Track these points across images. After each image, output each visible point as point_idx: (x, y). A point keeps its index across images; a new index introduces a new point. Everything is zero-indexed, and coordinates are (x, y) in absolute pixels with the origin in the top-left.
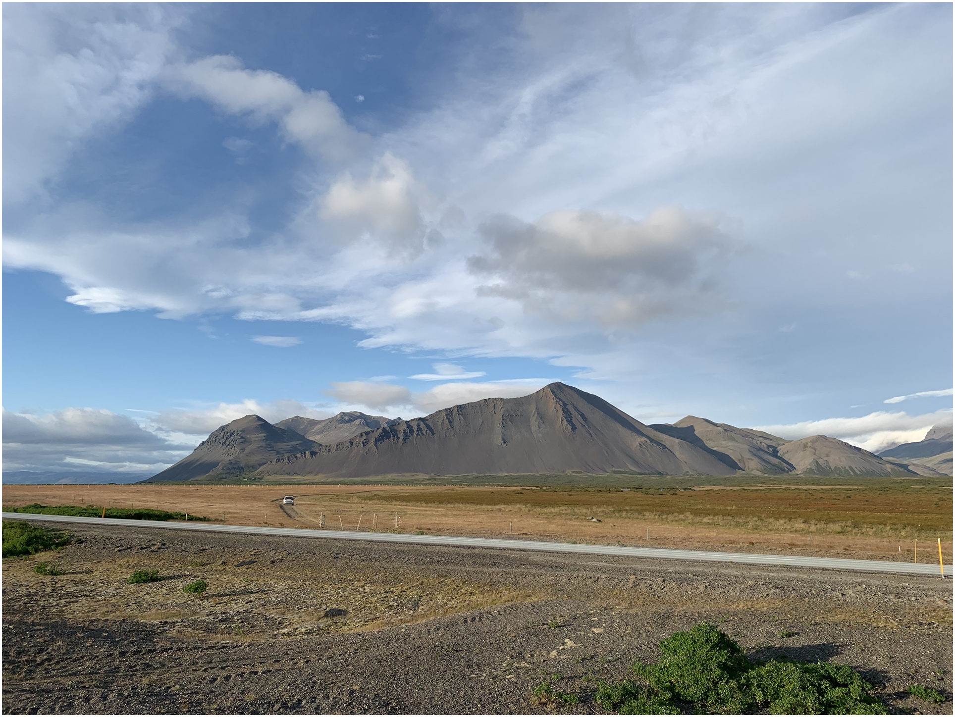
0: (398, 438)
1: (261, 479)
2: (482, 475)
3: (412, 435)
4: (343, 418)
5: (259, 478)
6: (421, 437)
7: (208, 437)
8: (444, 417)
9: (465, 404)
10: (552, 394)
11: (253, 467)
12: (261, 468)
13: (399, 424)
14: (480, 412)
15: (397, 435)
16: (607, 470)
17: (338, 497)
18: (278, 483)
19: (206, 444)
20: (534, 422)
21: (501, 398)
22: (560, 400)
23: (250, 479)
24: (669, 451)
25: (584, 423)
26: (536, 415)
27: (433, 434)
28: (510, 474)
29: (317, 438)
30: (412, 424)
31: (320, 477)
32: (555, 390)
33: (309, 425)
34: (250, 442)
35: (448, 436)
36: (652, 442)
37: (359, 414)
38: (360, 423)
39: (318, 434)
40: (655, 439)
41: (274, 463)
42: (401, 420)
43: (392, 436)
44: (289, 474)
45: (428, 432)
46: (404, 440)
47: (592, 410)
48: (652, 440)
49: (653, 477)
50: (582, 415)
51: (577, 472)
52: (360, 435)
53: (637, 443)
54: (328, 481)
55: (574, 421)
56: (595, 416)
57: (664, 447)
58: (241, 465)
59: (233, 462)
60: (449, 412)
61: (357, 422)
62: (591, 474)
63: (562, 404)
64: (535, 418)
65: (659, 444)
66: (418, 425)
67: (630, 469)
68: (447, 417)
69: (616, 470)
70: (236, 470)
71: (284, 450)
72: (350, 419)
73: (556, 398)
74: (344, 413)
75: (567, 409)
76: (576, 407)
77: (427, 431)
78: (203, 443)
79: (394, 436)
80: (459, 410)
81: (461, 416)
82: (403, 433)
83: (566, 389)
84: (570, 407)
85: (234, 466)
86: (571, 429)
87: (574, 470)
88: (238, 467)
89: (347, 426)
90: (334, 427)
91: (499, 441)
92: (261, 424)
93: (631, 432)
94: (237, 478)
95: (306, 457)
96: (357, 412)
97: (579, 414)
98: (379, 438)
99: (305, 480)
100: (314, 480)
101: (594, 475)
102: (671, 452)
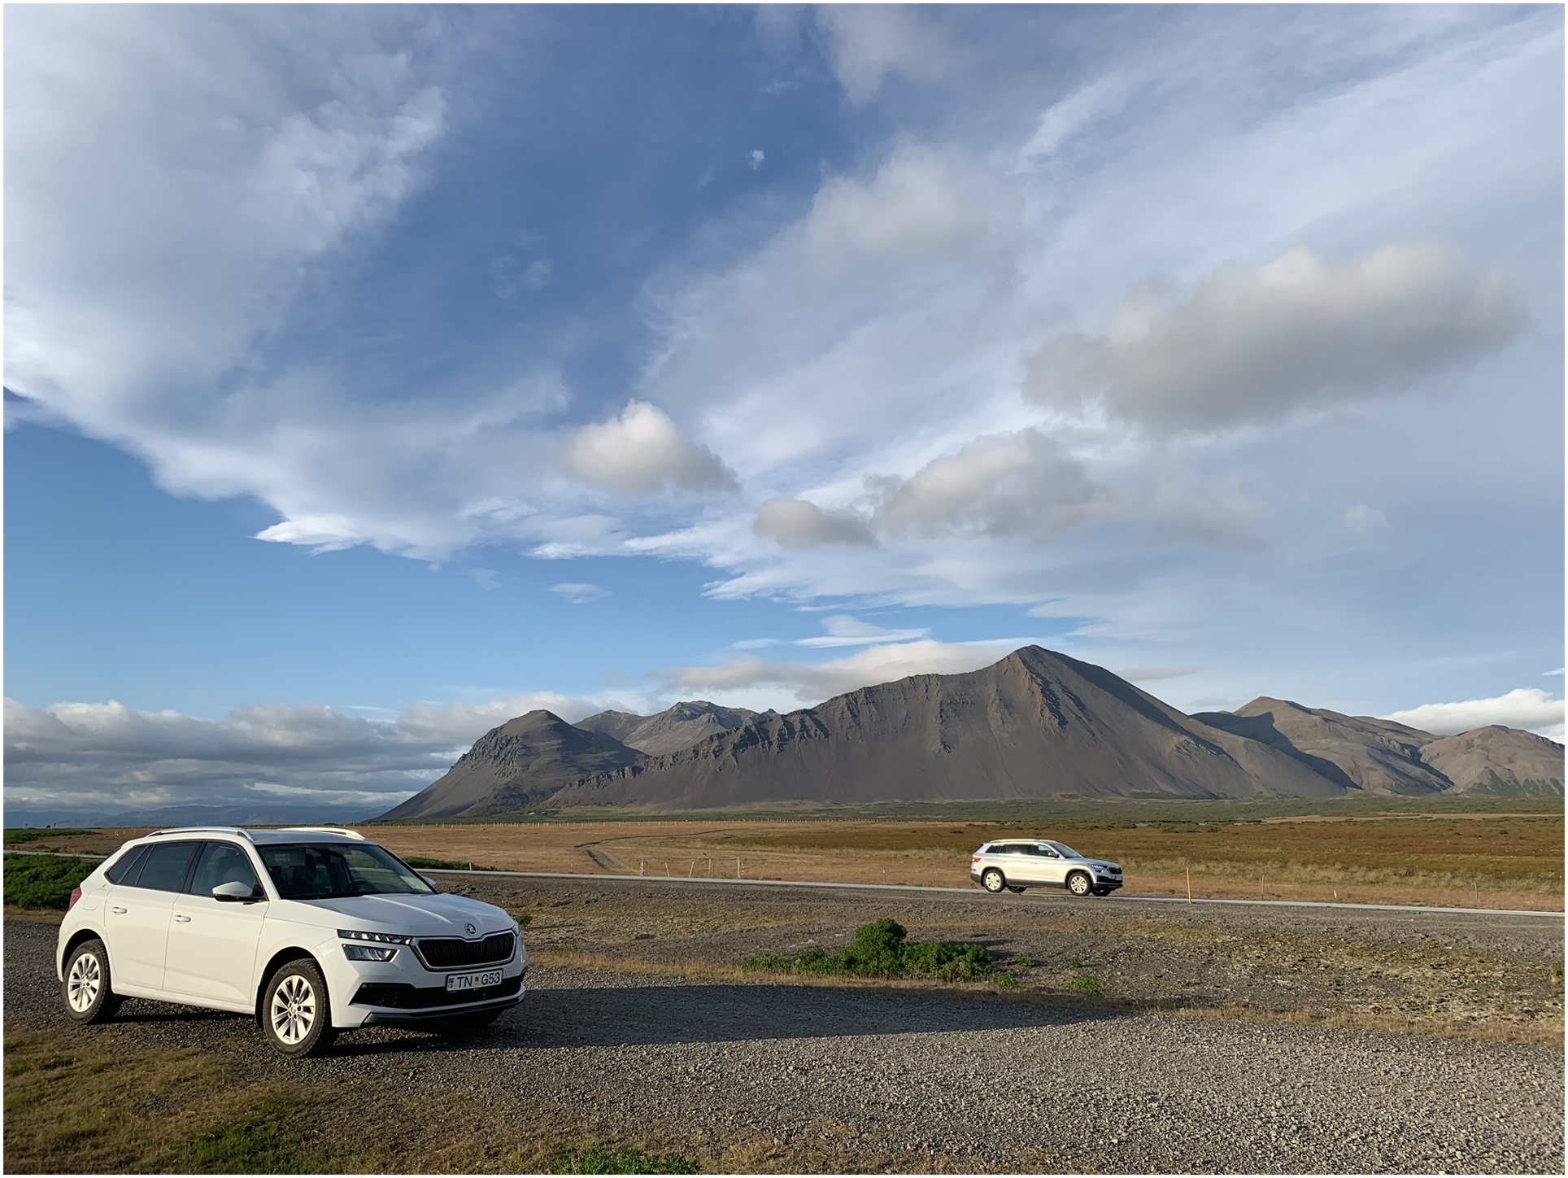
0: (770, 743)
1: (556, 812)
2: (910, 802)
3: (793, 738)
4: (681, 712)
5: (552, 811)
6: (807, 741)
7: (471, 748)
8: (843, 708)
9: (878, 686)
10: (1023, 666)
11: (542, 794)
12: (555, 796)
13: (771, 720)
14: (903, 698)
15: (768, 739)
16: (1122, 792)
17: (672, 839)
18: (583, 819)
19: (469, 758)
20: (994, 714)
21: (937, 675)
22: (1038, 675)
23: (538, 813)
24: (1229, 759)
25: (1080, 714)
26: (997, 701)
27: (827, 736)
28: (957, 800)
29: (641, 745)
30: (792, 719)
31: (646, 809)
32: (1028, 659)
33: (628, 725)
34: (538, 754)
35: (850, 738)
36: (1197, 743)
37: (707, 705)
38: (709, 719)
39: (643, 738)
40: (1203, 737)
41: (576, 787)
42: (774, 714)
43: (760, 740)
44: (599, 805)
45: (819, 732)
46: (780, 746)
47: (1092, 691)
48: (1198, 740)
49: (1201, 803)
50: (1077, 700)
51: (1070, 796)
52: (708, 739)
53: (1173, 745)
54: (660, 814)
55: (1063, 710)
56: (1100, 702)
57: (1220, 751)
58: (524, 791)
59: (511, 785)
60: (851, 699)
61: (704, 718)
62: (1093, 800)
63: (1040, 683)
64: (995, 705)
65: (1209, 745)
66: (802, 722)
67: (1160, 790)
68: (849, 707)
69: (1137, 791)
70: (517, 800)
71: (592, 766)
72: (692, 714)
73: (1031, 671)
74: (682, 704)
75: (1049, 690)
76: (1065, 687)
77: (816, 730)
78: (464, 757)
79: (763, 741)
80: (868, 696)
81: (871, 705)
82: (779, 735)
83: (1047, 657)
84: (1054, 687)
85: (513, 793)
86: (1059, 724)
87: (1065, 793)
88: (520, 795)
89: (688, 724)
90: (667, 728)
91: (937, 746)
92: (552, 724)
93: (1161, 726)
94: (519, 812)
95: (626, 776)
96: (703, 702)
97: (1070, 698)
98: (740, 744)
99: (624, 814)
100: (639, 813)
101: (1099, 800)
102: (1233, 760)
